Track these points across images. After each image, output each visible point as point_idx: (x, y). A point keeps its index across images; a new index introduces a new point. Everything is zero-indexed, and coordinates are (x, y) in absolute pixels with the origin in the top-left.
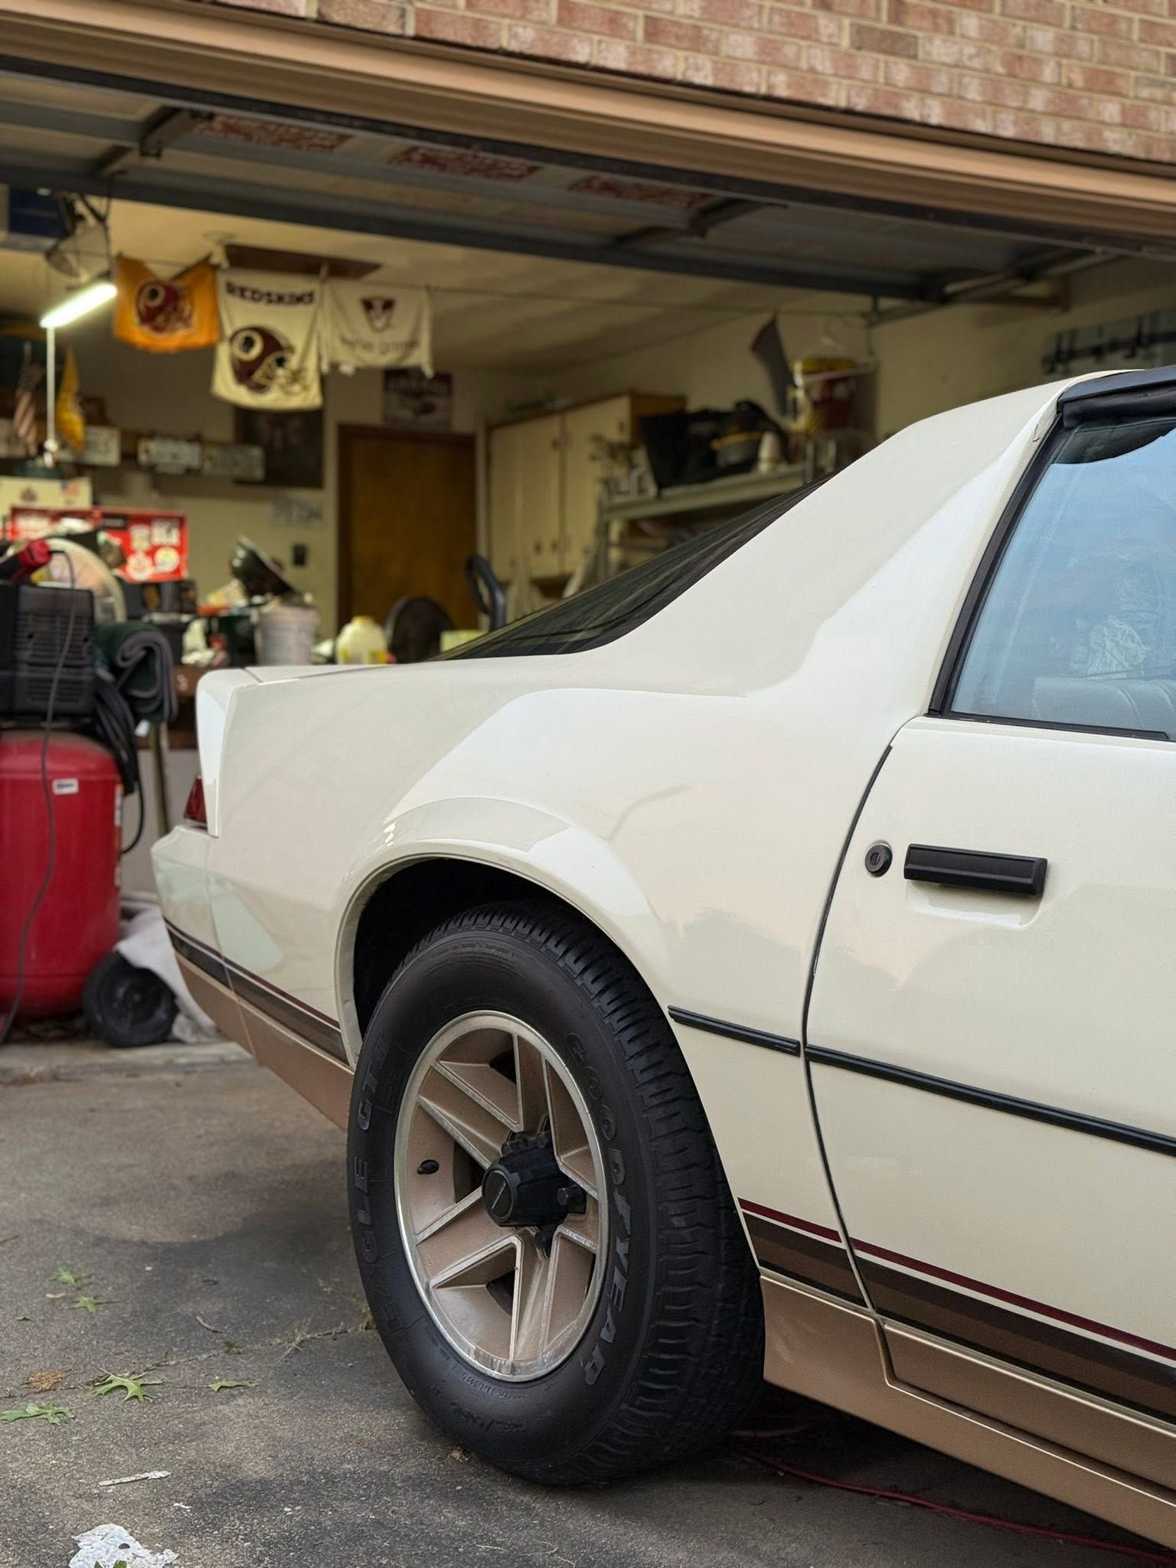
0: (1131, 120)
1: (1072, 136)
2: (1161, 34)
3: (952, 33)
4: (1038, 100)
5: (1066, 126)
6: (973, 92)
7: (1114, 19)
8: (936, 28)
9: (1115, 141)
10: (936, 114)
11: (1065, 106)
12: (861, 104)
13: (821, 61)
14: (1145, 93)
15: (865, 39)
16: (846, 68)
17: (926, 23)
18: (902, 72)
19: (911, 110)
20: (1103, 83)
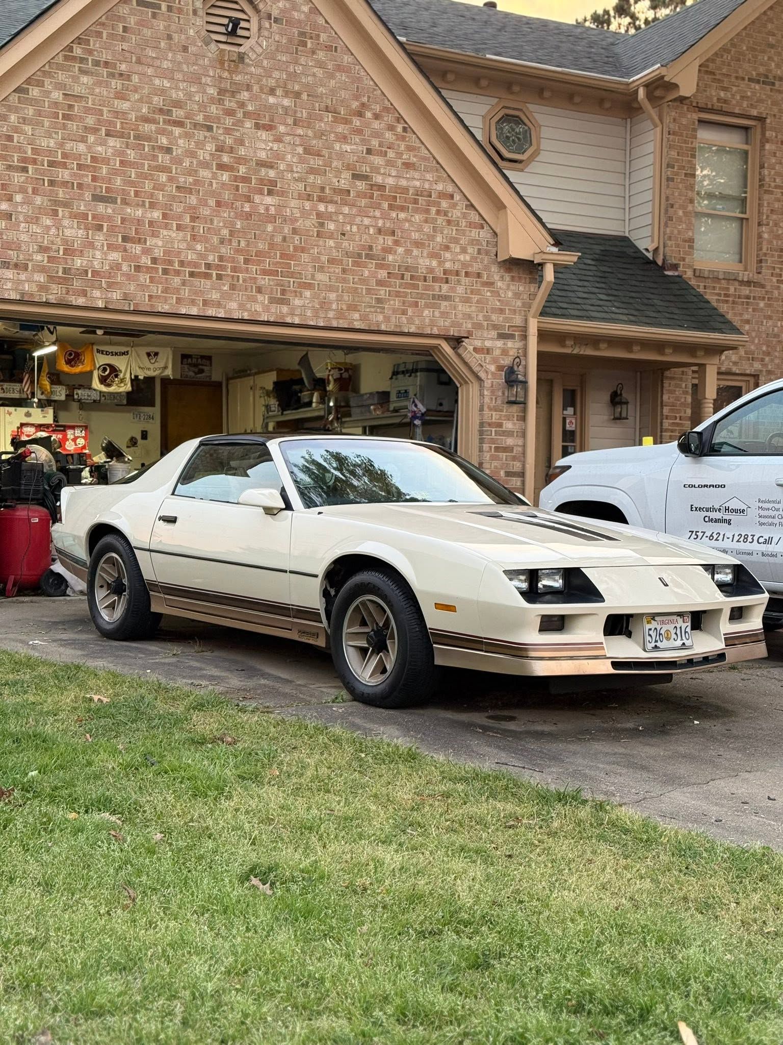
0: (363, 318)
1: (343, 324)
2: (373, 292)
3: (301, 297)
4: (331, 314)
5: (341, 321)
6: (309, 313)
7: (357, 288)
8: (296, 296)
9: (357, 325)
10: (297, 321)
11: (340, 315)
12: (272, 319)
13: (259, 308)
14: (368, 310)
15: (273, 300)
16: (267, 309)
17: (293, 294)
18: (285, 309)
19: (289, 320)
20: (353, 308)
